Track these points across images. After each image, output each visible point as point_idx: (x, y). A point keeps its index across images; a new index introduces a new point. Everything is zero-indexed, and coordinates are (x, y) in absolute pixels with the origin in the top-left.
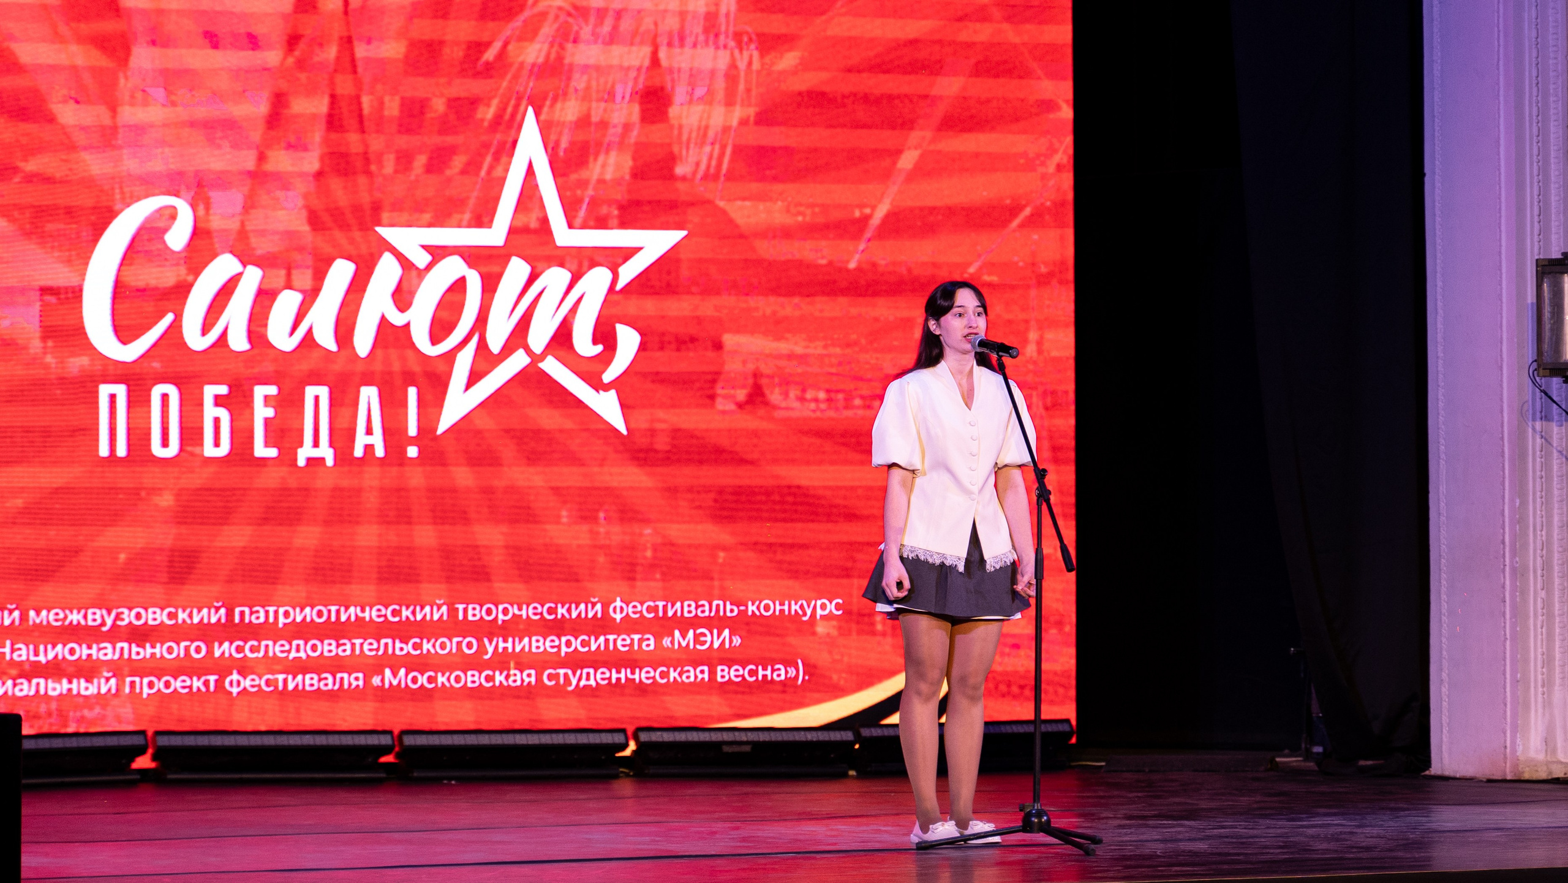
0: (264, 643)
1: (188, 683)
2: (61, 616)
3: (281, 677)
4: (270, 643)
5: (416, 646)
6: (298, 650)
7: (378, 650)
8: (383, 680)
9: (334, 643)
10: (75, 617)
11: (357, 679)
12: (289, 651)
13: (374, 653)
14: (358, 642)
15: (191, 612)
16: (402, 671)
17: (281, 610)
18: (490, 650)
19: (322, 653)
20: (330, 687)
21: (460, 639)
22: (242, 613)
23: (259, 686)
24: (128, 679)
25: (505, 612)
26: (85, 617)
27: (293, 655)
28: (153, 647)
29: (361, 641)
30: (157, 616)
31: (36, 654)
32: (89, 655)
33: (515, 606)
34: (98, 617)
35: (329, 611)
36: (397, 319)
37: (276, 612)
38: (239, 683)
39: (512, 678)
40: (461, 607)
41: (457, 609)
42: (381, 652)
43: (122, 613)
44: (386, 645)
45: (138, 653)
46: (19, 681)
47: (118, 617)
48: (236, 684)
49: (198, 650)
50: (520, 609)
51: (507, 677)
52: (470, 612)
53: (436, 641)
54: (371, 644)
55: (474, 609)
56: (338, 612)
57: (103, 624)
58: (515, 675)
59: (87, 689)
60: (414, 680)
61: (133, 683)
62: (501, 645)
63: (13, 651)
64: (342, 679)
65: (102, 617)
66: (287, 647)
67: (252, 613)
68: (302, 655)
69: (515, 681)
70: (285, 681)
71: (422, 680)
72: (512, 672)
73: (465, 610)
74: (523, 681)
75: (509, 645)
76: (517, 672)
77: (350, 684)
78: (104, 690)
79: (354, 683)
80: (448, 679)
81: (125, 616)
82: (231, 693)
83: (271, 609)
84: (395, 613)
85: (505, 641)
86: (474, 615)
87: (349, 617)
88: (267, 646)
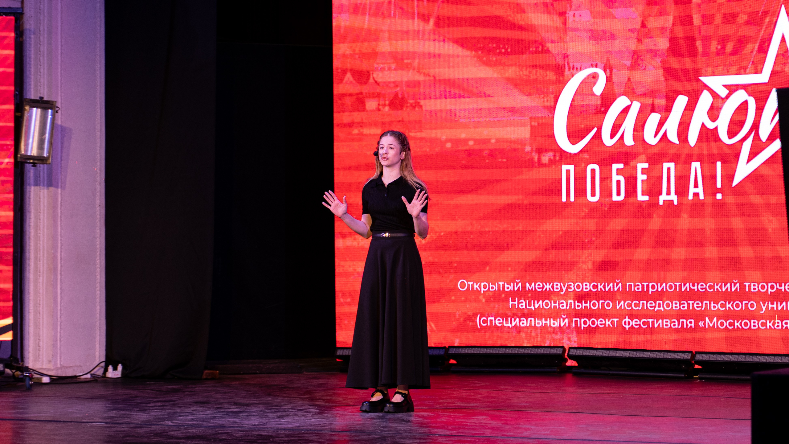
0: (641, 302)
1: (604, 322)
2: (541, 286)
3: (651, 320)
4: (645, 302)
5: (722, 305)
6: (659, 306)
7: (702, 307)
8: (705, 324)
9: (678, 303)
10: (548, 287)
11: (691, 322)
12: (655, 307)
13: (700, 309)
14: (691, 302)
15: (605, 284)
16: (715, 319)
17: (650, 285)
18: (764, 308)
19: (672, 307)
20: (677, 326)
21: (747, 302)
22: (630, 286)
23: (640, 325)
24: (574, 319)
25: (772, 287)
26: (553, 287)
27: (657, 308)
28: (586, 303)
29: (693, 302)
30: (588, 287)
31: (530, 305)
32: (555, 306)
33: (778, 284)
34: (559, 287)
35: (675, 286)
36: (711, 125)
37: (648, 286)
38: (629, 324)
39: (776, 325)
40: (747, 284)
41: (745, 285)
42: (703, 309)
43: (571, 285)
44: (706, 304)
45: (578, 306)
46: (522, 319)
47: (569, 287)
48: (628, 323)
49: (608, 305)
50: (781, 286)
51: (773, 325)
52: (752, 287)
53: (734, 303)
54: (698, 304)
55: (754, 285)
56: (680, 286)
57: (562, 290)
58: (778, 323)
59: (554, 324)
60: (722, 324)
61: (576, 321)
62: (770, 306)
63: (519, 303)
64: (683, 322)
65: (561, 286)
66: (654, 305)
67: (635, 286)
68: (662, 308)
69: (778, 326)
70: (653, 322)
71: (726, 324)
72: (777, 321)
73: (750, 286)
74: (782, 326)
75: (775, 306)
76: (779, 321)
77: (687, 325)
78: (562, 325)
79: (689, 325)
80: (741, 324)
81: (572, 286)
82: (625, 328)
83: (645, 284)
84: (710, 287)
85: (772, 304)
86: (754, 289)
87: (686, 289)
88: (643, 303)
